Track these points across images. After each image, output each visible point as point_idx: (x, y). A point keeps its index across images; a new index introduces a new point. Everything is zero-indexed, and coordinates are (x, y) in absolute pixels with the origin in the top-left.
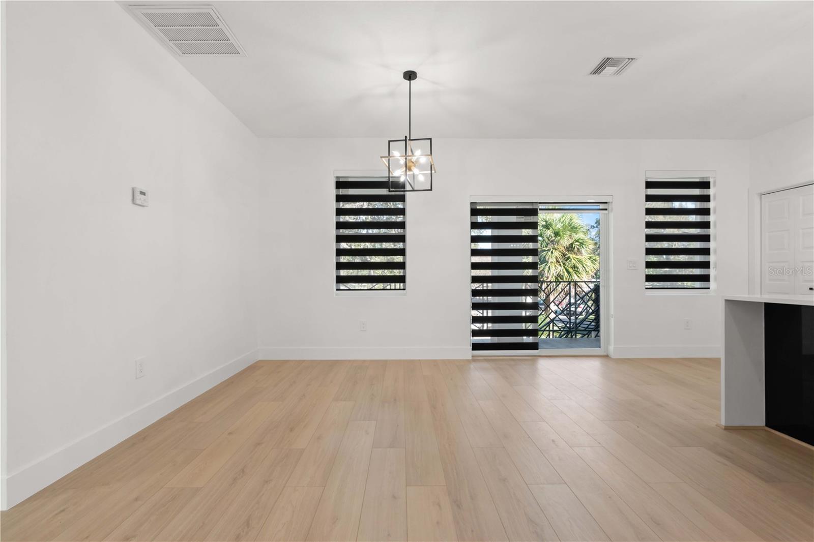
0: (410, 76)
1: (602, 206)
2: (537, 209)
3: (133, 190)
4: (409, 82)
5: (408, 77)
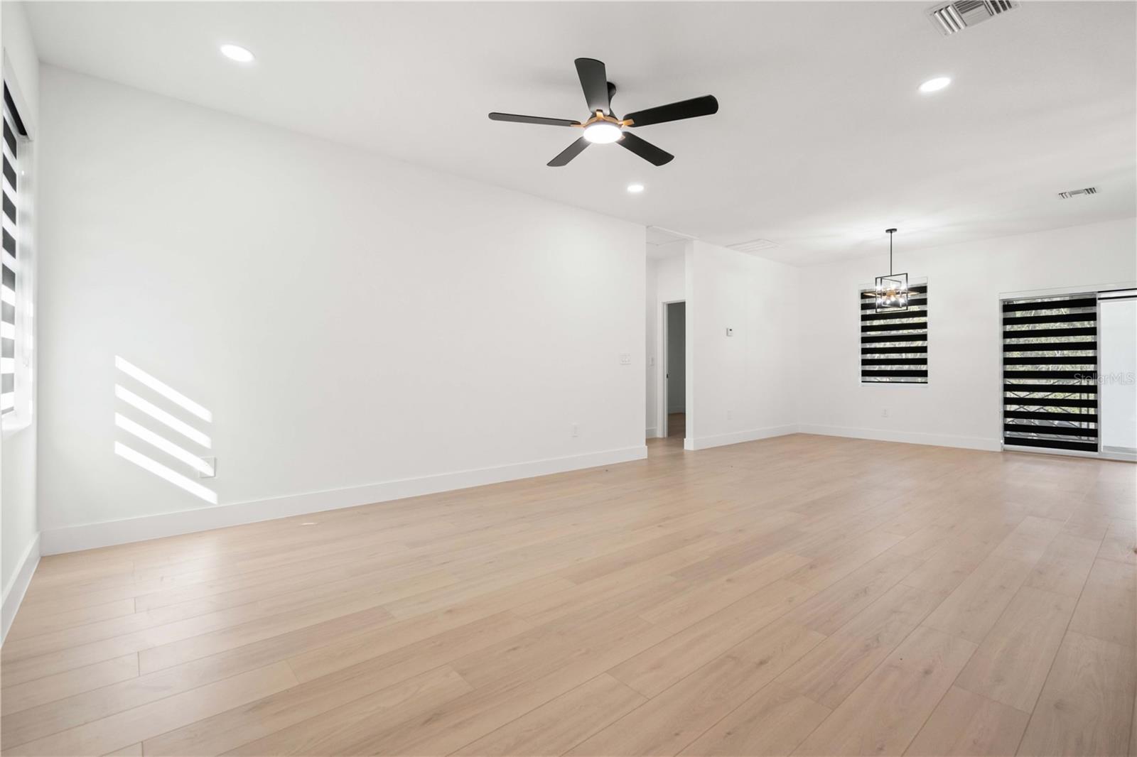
0: (891, 231)
2: (1096, 298)
3: (727, 329)
4: (890, 234)
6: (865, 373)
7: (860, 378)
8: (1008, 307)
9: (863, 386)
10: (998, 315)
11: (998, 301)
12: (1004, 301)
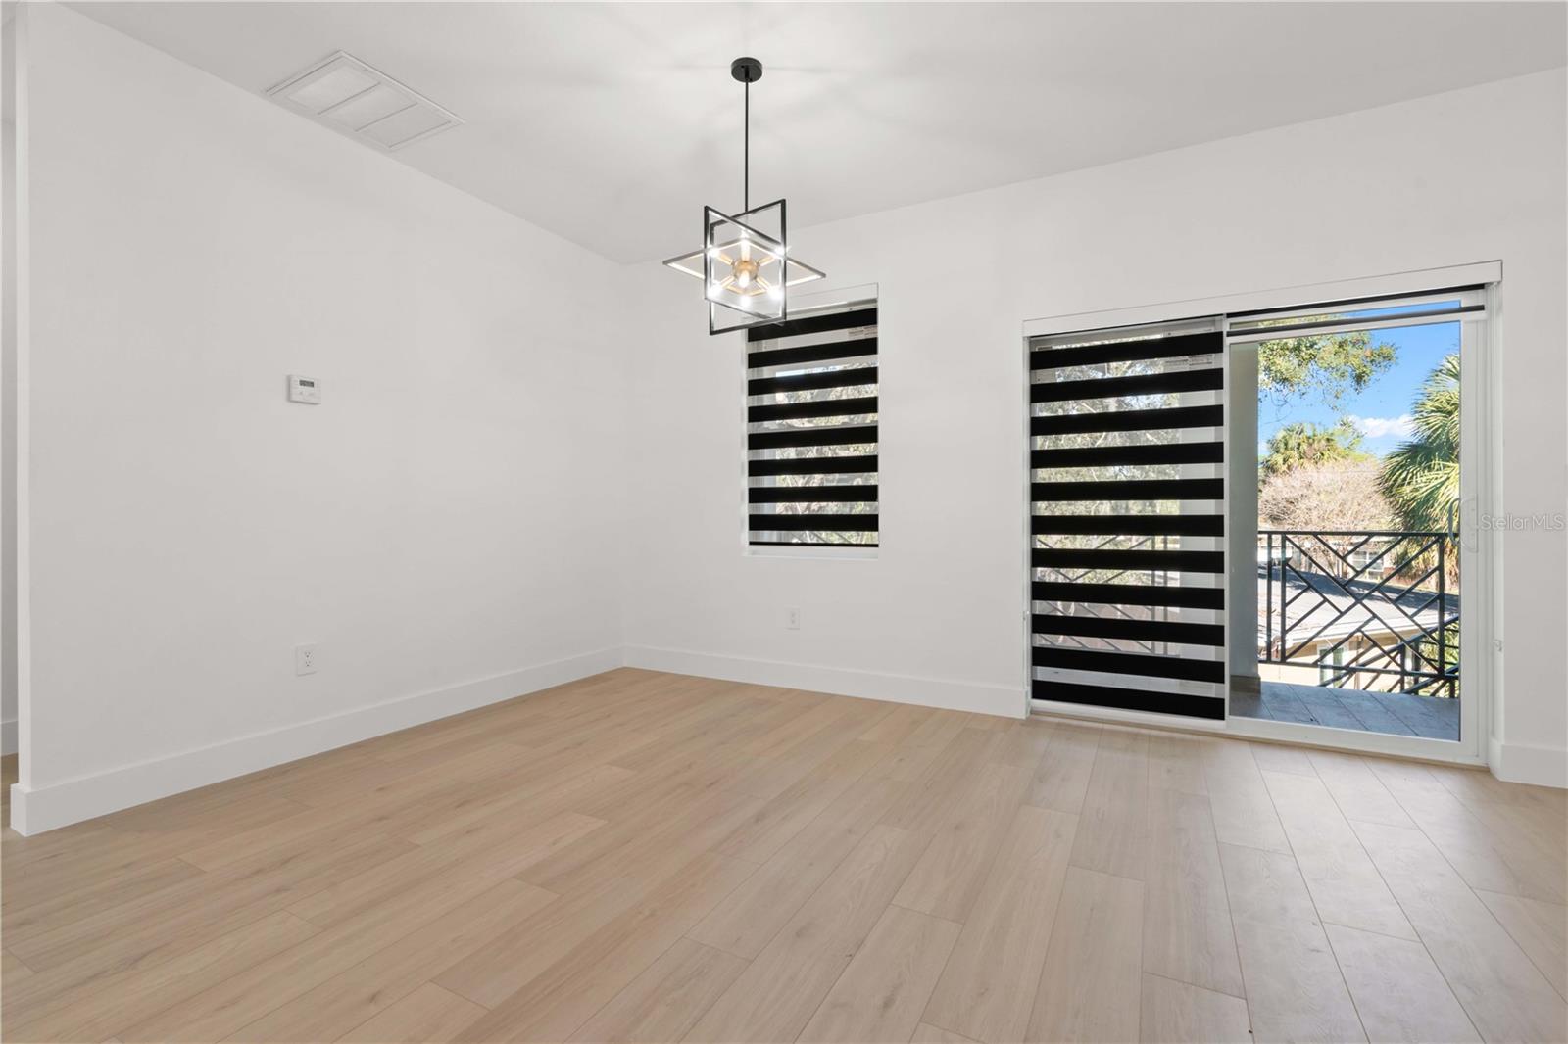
0: (747, 70)
1: (1466, 299)
2: (1221, 333)
3: (289, 379)
4: (744, 84)
5: (743, 76)
6: (757, 523)
7: (746, 534)
8: (1042, 357)
9: (754, 553)
10: (1019, 377)
11: (1021, 340)
12: (1033, 340)
